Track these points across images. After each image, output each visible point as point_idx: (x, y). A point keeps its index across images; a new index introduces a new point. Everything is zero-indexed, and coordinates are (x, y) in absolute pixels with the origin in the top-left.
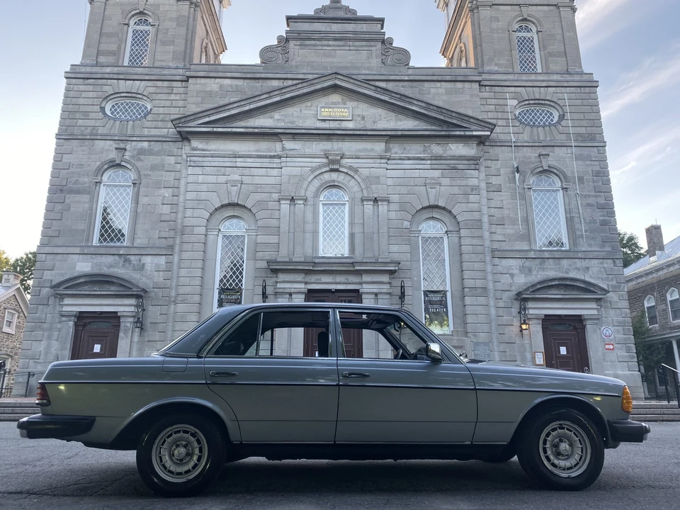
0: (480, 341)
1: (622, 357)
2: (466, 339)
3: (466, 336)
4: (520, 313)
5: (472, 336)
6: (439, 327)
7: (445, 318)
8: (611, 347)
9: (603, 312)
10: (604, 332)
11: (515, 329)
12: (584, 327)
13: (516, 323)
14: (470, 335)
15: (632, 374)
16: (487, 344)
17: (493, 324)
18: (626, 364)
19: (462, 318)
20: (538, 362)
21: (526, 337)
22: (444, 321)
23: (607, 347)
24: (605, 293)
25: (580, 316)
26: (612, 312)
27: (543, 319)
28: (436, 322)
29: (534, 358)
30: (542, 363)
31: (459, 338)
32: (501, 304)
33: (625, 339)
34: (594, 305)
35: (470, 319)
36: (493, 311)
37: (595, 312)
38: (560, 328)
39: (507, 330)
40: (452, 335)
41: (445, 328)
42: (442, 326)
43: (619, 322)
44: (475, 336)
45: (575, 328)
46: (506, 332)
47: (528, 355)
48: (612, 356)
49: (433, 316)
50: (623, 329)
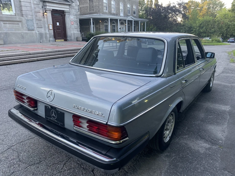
0: (29, 19)
1: (76, 27)
2: (22, 17)
3: (23, 16)
4: (42, 7)
5: (25, 17)
6: (8, 11)
7: (10, 7)
8: (73, 23)
9: (71, 10)
10: (71, 17)
11: (41, 14)
12: (65, 15)
13: (42, 12)
14: (24, 16)
15: (78, 33)
16: (32, 20)
17: (33, 11)
18: (76, 29)
19: (20, 8)
20: (50, 29)
21: (46, 18)
22: (10, 8)
23: (72, 23)
24: (72, 2)
25: (64, 11)
26: (73, 10)
27: (51, 11)
28: (6, 9)
29: (49, 27)
30: (52, 29)
31: (19, 17)
32: (35, 3)
33: (77, 21)
34: (68, 7)
35: (23, 8)
36: (33, 6)
37: (68, 10)
38: (57, 15)
39: (38, 14)
40: (16, 15)
41: (11, 12)
42: (9, 11)
43: (75, 14)
44: (26, 16)
45: (62, 15)
46: (37, 15)
47: (47, 26)
48: (73, 27)
49: (4, 5)
50: (76, 17)
